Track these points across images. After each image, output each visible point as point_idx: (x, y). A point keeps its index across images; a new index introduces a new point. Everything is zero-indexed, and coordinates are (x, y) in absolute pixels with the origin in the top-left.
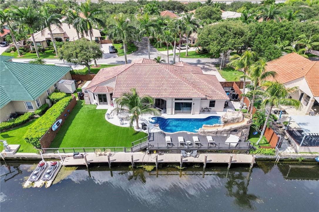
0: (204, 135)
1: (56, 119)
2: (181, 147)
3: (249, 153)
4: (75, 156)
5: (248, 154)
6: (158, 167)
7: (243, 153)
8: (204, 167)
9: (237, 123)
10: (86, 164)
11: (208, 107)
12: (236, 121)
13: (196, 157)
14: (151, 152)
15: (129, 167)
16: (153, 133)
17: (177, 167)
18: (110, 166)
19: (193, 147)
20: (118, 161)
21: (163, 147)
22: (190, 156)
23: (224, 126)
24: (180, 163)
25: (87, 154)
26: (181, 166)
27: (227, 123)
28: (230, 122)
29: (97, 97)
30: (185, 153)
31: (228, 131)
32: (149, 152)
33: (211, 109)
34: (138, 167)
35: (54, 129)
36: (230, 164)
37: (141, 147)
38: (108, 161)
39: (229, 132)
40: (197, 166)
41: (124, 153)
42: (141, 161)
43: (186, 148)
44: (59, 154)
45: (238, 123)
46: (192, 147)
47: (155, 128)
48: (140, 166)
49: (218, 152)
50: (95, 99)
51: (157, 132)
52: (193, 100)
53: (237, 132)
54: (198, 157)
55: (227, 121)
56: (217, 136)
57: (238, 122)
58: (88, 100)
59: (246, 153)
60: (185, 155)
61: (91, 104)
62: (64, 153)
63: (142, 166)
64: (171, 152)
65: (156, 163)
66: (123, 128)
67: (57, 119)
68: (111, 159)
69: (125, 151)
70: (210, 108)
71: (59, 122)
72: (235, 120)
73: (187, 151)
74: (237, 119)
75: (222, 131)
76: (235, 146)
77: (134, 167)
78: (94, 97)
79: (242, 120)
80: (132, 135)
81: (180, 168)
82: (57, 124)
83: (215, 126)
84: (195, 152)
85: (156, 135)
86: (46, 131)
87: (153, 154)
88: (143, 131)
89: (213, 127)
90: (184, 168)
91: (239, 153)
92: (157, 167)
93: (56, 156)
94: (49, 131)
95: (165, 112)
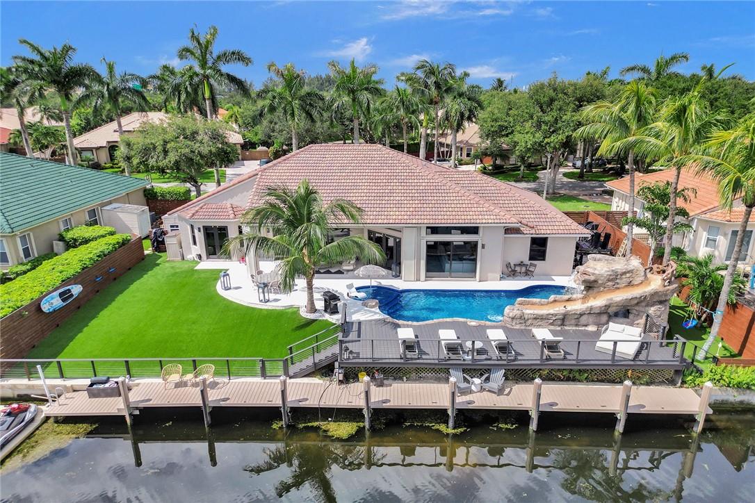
0: (523, 328)
1: (63, 281)
2: (450, 359)
3: (684, 382)
4: (95, 386)
5: (679, 384)
6: (372, 427)
7: (661, 383)
8: (533, 426)
9: (626, 289)
10: (126, 413)
11: (527, 261)
12: (625, 280)
13: (502, 394)
14: (350, 376)
15: (275, 426)
16: (360, 323)
17: (437, 427)
18: (207, 419)
19: (490, 359)
20: (235, 401)
21: (390, 357)
22: (482, 389)
23: (585, 299)
24: (446, 410)
25: (137, 382)
26: (451, 423)
27: (596, 290)
28: (603, 285)
29: (200, 237)
30: (465, 379)
31: (600, 314)
32: (341, 378)
33: (535, 266)
34: (301, 426)
35: (46, 307)
36: (622, 417)
37: (317, 361)
38: (201, 402)
39: (604, 318)
40: (509, 426)
41: (259, 380)
42: (312, 403)
43: (466, 362)
44: (43, 382)
45: (631, 288)
46: (486, 359)
47: (365, 310)
48: (310, 424)
49: (574, 380)
50: (195, 243)
51: (371, 321)
52: (481, 231)
53: (631, 316)
54: (508, 394)
55: (595, 281)
56: (566, 330)
57: (630, 284)
58: (177, 246)
59: (672, 382)
60: (463, 385)
61: (183, 259)
62: (62, 376)
63: (315, 424)
64: (416, 380)
65: (365, 412)
66: (266, 313)
67: (66, 282)
68: (214, 397)
69: (264, 375)
70: (531, 264)
71: (69, 290)
72: (621, 279)
73: (471, 371)
74: (628, 275)
75: (581, 315)
76: (631, 358)
77: (288, 426)
78: (194, 237)
79: (643, 278)
80: (292, 330)
81: (448, 429)
82: (61, 295)
83: (555, 301)
84: (498, 376)
85: (368, 327)
86: (18, 307)
87: (356, 384)
88: (327, 317)
89: (548, 303)
90: (462, 430)
91: (648, 384)
92: (367, 427)
93: (33, 387)
94: (26, 308)
95: (398, 275)
